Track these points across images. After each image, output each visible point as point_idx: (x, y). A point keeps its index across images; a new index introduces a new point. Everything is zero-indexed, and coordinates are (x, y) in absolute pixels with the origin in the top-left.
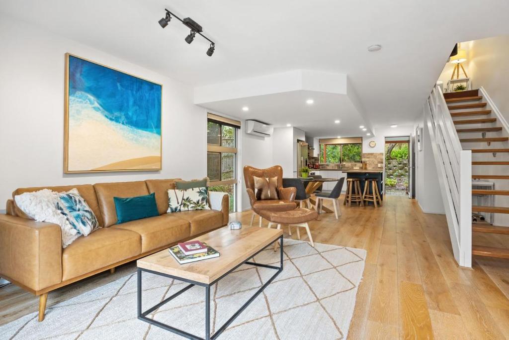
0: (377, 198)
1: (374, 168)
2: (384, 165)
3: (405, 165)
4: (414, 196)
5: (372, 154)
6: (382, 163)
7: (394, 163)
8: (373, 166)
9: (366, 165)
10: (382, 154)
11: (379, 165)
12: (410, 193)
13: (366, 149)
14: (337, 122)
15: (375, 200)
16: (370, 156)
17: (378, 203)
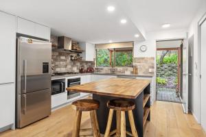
1: (144, 73)
2: (155, 70)
5: (143, 58)
6: (153, 67)
7: (165, 66)
8: (144, 70)
9: (136, 69)
10: (153, 58)
11: (150, 70)
13: (137, 54)
16: (141, 61)
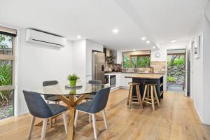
0: (155, 101)
2: (166, 70)
3: (182, 69)
4: (188, 94)
5: (157, 62)
6: (165, 68)
7: (175, 67)
8: (158, 70)
9: (153, 69)
10: (164, 62)
11: (163, 70)
12: (186, 90)
13: (153, 59)
14: (116, 31)
15: (153, 103)
17: (156, 105)
